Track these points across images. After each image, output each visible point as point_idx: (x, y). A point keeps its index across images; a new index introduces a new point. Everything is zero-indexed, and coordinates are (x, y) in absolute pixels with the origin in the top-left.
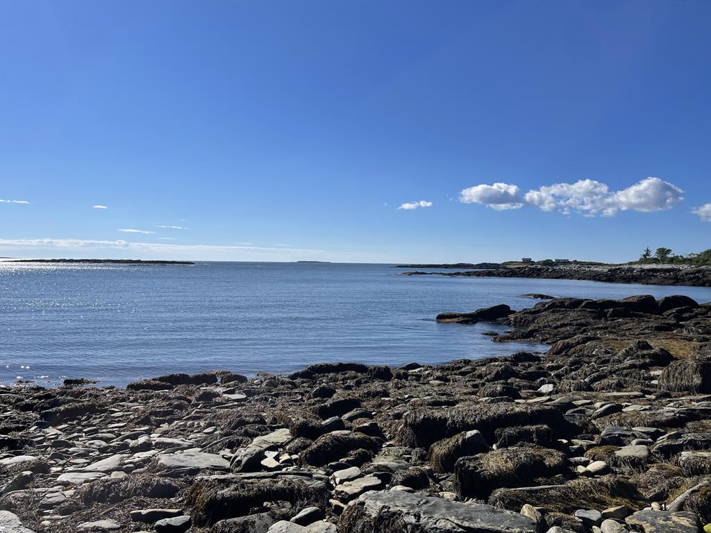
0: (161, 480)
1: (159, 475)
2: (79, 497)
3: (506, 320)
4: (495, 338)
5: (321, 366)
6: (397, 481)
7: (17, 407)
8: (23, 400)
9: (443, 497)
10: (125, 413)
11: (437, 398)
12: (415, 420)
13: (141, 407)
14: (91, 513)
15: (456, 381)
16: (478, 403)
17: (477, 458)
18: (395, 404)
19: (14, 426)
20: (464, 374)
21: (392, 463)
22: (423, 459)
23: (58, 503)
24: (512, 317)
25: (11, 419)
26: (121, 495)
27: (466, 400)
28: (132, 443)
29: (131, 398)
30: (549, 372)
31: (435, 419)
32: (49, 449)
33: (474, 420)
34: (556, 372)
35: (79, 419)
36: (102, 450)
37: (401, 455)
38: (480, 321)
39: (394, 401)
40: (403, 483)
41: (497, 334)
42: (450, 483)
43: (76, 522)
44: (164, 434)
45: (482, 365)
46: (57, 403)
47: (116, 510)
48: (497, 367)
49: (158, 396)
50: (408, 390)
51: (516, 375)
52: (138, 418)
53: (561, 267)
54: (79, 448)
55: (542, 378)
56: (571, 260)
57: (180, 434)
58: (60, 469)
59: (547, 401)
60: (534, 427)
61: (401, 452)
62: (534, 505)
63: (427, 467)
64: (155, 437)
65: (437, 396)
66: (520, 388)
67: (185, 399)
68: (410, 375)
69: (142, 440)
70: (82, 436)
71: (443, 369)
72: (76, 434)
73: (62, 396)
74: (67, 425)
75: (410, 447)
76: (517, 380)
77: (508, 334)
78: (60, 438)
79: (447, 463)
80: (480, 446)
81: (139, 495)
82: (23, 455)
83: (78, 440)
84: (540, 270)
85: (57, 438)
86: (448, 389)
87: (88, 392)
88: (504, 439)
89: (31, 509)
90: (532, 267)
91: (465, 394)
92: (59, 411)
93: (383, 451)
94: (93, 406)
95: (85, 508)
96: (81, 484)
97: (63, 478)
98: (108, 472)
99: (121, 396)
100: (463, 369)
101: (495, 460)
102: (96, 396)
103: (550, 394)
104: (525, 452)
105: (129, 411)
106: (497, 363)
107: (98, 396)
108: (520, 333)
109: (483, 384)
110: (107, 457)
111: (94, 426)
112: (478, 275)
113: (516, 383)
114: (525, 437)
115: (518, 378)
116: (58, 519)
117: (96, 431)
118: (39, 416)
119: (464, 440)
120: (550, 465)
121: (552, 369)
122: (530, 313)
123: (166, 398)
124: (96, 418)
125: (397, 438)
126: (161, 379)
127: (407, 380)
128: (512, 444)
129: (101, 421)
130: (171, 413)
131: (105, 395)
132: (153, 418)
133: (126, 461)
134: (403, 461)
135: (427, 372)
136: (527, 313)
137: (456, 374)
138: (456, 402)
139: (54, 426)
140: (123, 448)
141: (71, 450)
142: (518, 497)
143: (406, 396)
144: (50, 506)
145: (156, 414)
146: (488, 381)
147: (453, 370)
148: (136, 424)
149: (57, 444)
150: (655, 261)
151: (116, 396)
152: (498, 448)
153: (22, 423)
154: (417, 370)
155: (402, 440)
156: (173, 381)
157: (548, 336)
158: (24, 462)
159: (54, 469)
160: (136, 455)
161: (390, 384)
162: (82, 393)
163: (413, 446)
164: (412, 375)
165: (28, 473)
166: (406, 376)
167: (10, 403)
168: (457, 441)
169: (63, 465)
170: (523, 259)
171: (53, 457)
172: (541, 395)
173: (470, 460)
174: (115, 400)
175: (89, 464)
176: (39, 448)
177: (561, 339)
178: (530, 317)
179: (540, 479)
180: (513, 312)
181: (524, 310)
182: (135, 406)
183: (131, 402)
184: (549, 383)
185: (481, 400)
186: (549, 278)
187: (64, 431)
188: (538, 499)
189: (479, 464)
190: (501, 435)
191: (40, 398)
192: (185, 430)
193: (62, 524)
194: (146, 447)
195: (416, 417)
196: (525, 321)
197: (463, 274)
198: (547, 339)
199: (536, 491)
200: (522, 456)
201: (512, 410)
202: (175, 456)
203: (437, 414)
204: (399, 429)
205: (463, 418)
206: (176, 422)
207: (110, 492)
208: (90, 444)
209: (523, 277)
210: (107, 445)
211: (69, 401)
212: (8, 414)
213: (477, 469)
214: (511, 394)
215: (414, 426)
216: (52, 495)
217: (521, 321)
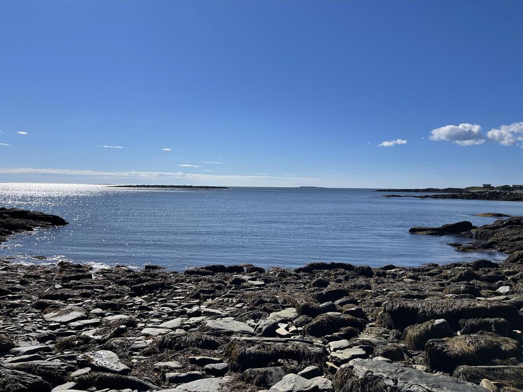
0: (208, 337)
1: (207, 334)
2: (155, 344)
3: (467, 234)
4: (459, 248)
5: (318, 264)
6: (378, 353)
7: (116, 283)
8: (120, 278)
9: (415, 368)
10: (184, 290)
11: (410, 292)
12: (392, 308)
13: (194, 287)
14: (163, 356)
15: (425, 280)
16: (445, 298)
17: (444, 341)
18: (376, 295)
19: (114, 295)
20: (432, 275)
21: (374, 339)
22: (399, 338)
23: (142, 348)
24: (473, 231)
25: (113, 290)
26: (182, 345)
27: (434, 295)
28: (188, 310)
29: (188, 280)
30: (506, 276)
31: (409, 308)
32: (136, 311)
33: (441, 311)
34: (512, 277)
35: (155, 293)
36: (170, 314)
37: (381, 334)
38: (447, 234)
39: (375, 293)
40: (383, 355)
41: (460, 245)
42: (421, 358)
43: (154, 361)
44: (209, 306)
45: (448, 269)
46: (142, 281)
47: (179, 355)
48: (460, 271)
49: (205, 280)
50: (386, 285)
51: (478, 278)
52: (192, 294)
53: (518, 191)
54: (154, 312)
55: (500, 281)
57: (219, 307)
58: (143, 325)
59: (504, 300)
60: (492, 320)
61: (381, 331)
62: (491, 379)
63: (402, 345)
64: (203, 308)
65: (410, 291)
66: (481, 288)
67: (222, 282)
68: (387, 274)
69: (195, 309)
70: (157, 304)
71: (414, 270)
72: (153, 302)
73: (144, 276)
74: (147, 296)
75: (388, 328)
76: (478, 282)
77: (471, 245)
78: (143, 304)
79: (419, 343)
80: (448, 330)
81: (193, 346)
82: (120, 314)
83: (154, 306)
84: (498, 194)
85: (141, 304)
86: (419, 285)
87: (160, 275)
88: (467, 327)
89: (125, 351)
90: (491, 191)
91: (434, 290)
92: (143, 286)
93: (367, 330)
94: (163, 284)
95: (159, 353)
96: (157, 336)
97: (145, 331)
98: (174, 329)
99: (181, 278)
100: (431, 271)
101: (459, 343)
102: (165, 278)
103: (507, 294)
104: (485, 339)
105: (186, 289)
106: (460, 268)
107: (167, 277)
108: (481, 245)
109: (449, 284)
110: (173, 319)
111: (165, 297)
112: (444, 197)
113: (478, 284)
114: (486, 327)
115: (479, 280)
116: (142, 359)
117: (166, 301)
118: (130, 289)
119: (433, 326)
120: (505, 350)
121: (509, 274)
122: (490, 228)
123: (210, 281)
124: (165, 292)
125: (377, 321)
126: (207, 268)
127: (385, 278)
128: (474, 332)
129: (169, 294)
130: (213, 292)
131: (170, 277)
132: (202, 294)
133: (185, 323)
134: (383, 338)
135: (401, 272)
136: (487, 228)
137: (425, 275)
138: (426, 296)
139: (140, 296)
140: (182, 313)
141: (150, 312)
142: (478, 373)
143: (385, 290)
144: (137, 350)
145: (204, 292)
146: (453, 281)
147: (423, 271)
148: (191, 298)
149: (142, 308)
151: (178, 278)
152: (461, 334)
153: (120, 293)
154: (393, 270)
155: (382, 322)
156: (214, 269)
157: (506, 248)
158: (121, 319)
159: (140, 325)
160: (191, 319)
161: (372, 280)
162: (157, 275)
163: (390, 328)
164: (390, 274)
165: (124, 326)
166: (384, 275)
167: (112, 280)
168: (427, 326)
169: (145, 323)
170: (483, 185)
171: (139, 317)
172: (499, 294)
173: (438, 342)
174: (177, 281)
175: (162, 323)
176: (130, 310)
177: (517, 250)
178: (490, 232)
179: (497, 360)
180: (475, 227)
181: (484, 226)
182: (190, 285)
183: (187, 283)
184: (506, 285)
185: (447, 296)
186: (506, 200)
187: (145, 300)
188: (494, 376)
189: (445, 346)
190: (464, 325)
191: (130, 277)
192: (223, 304)
193: (145, 362)
194: (197, 314)
195: (393, 306)
196: (485, 235)
197: (432, 197)
198: (504, 250)
199: (494, 369)
200: (483, 342)
201: (474, 305)
202: (216, 322)
203: (410, 304)
204: (379, 314)
205: (432, 309)
206: (217, 298)
207: (175, 343)
208: (162, 309)
209: (484, 199)
210: (173, 311)
211: (149, 280)
212: (111, 287)
213: (444, 349)
214: (473, 292)
215: (391, 313)
216: (138, 342)
217: (481, 235)
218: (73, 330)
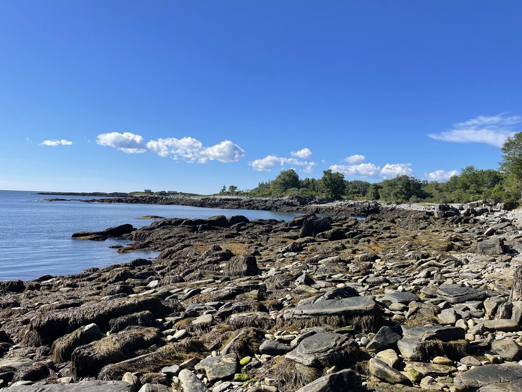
3: (129, 236)
4: (120, 250)
6: (18, 378)
9: (60, 382)
11: (65, 302)
12: (40, 323)
15: (84, 286)
16: (100, 301)
17: (91, 346)
18: (25, 311)
20: (90, 280)
21: (16, 363)
22: (46, 354)
24: (134, 233)
27: (90, 300)
30: (157, 272)
31: (59, 319)
33: (93, 315)
34: (161, 271)
37: (26, 355)
38: (109, 237)
39: (24, 309)
40: (24, 378)
41: (121, 247)
42: (68, 370)
45: (107, 271)
48: (119, 271)
50: (38, 298)
51: (132, 276)
53: (172, 196)
55: (151, 277)
56: (179, 192)
59: (152, 293)
60: (139, 314)
61: (26, 351)
62: (132, 371)
63: (49, 361)
65: (65, 301)
66: (134, 285)
68: (42, 286)
71: (73, 277)
75: (35, 346)
76: (133, 280)
77: (129, 246)
79: (66, 354)
80: (95, 335)
84: (156, 198)
86: (75, 293)
88: (117, 326)
90: (151, 196)
91: (90, 295)
93: (8, 354)
100: (91, 276)
101: (106, 344)
103: (156, 287)
104: (127, 334)
106: (119, 269)
108: (139, 245)
109: (106, 286)
112: (110, 201)
113: (132, 282)
114: (133, 322)
115: (133, 278)
119: (82, 333)
120: (148, 340)
121: (159, 269)
122: (148, 229)
125: (22, 342)
127: (39, 290)
128: (121, 329)
134: (28, 359)
135: (58, 282)
136: (145, 229)
137: (84, 281)
138: (82, 303)
142: (121, 368)
143: (36, 304)
146: (110, 283)
147: (82, 277)
150: (228, 193)
152: (110, 334)
154: (49, 281)
155: (28, 341)
157: (159, 246)
161: (22, 295)
163: (37, 345)
164: (45, 286)
166: (38, 287)
168: (76, 335)
170: (145, 190)
172: (149, 289)
173: (85, 348)
177: (168, 247)
178: (147, 233)
179: (139, 351)
180: (135, 229)
181: (143, 228)
184: (155, 279)
185: (102, 298)
186: (162, 204)
188: (136, 367)
189: (92, 350)
190: (113, 324)
195: (41, 321)
196: (143, 236)
197: (98, 201)
198: (158, 248)
199: (136, 360)
200: (128, 337)
201: (124, 303)
203: (61, 315)
204: (26, 333)
205: (83, 315)
209: (144, 203)
213: (91, 354)
214: (127, 291)
215: (40, 329)
217: (140, 236)
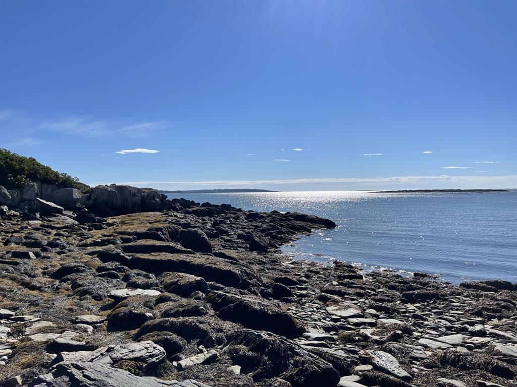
0: (500, 363)
1: (497, 359)
2: (436, 358)
7: (386, 287)
8: (389, 282)
10: (462, 304)
13: (474, 302)
14: (446, 372)
19: (386, 298)
23: (423, 359)
25: (384, 293)
26: (468, 365)
28: (471, 328)
29: (465, 294)
32: (410, 319)
35: (428, 302)
36: (448, 328)
43: (436, 375)
44: (495, 327)
46: (411, 288)
47: (465, 375)
49: (487, 296)
52: (473, 310)
54: (430, 322)
57: (509, 330)
58: (419, 334)
64: (488, 328)
67: (511, 302)
69: (478, 327)
70: (431, 315)
72: (427, 312)
73: (413, 283)
74: (420, 305)
78: (416, 312)
81: (482, 369)
82: (394, 319)
83: (429, 317)
85: (415, 312)
87: (431, 284)
89: (404, 357)
92: (414, 294)
94: (437, 295)
95: (441, 368)
96: (436, 349)
97: (422, 341)
98: (455, 346)
99: (456, 291)
105: (464, 303)
107: (439, 288)
110: (452, 334)
111: (440, 309)
116: (423, 370)
117: (441, 313)
118: (401, 295)
123: (493, 299)
124: (440, 304)
126: (486, 283)
129: (444, 307)
130: (499, 311)
131: (443, 288)
132: (485, 312)
133: (468, 341)
139: (412, 303)
140: (463, 330)
141: (426, 323)
144: (417, 359)
145: (488, 310)
148: (471, 314)
149: (415, 317)
151: (453, 290)
153: (391, 297)
156: (498, 286)
158: (396, 324)
159: (416, 334)
160: (474, 338)
162: (427, 284)
165: (399, 332)
167: (382, 283)
169: (421, 332)
171: (414, 325)
174: (452, 293)
175: (440, 336)
176: (404, 316)
182: (468, 300)
183: (465, 297)
187: (419, 309)
191: (400, 283)
192: (514, 328)
193: (426, 374)
194: (482, 334)
202: (508, 347)
206: (504, 319)
207: (459, 361)
208: (439, 322)
210: (451, 325)
211: (419, 289)
212: (381, 290)
216: (417, 351)
218: (352, 325)
